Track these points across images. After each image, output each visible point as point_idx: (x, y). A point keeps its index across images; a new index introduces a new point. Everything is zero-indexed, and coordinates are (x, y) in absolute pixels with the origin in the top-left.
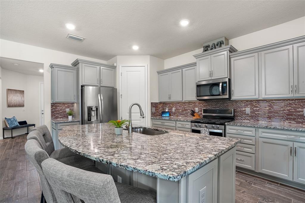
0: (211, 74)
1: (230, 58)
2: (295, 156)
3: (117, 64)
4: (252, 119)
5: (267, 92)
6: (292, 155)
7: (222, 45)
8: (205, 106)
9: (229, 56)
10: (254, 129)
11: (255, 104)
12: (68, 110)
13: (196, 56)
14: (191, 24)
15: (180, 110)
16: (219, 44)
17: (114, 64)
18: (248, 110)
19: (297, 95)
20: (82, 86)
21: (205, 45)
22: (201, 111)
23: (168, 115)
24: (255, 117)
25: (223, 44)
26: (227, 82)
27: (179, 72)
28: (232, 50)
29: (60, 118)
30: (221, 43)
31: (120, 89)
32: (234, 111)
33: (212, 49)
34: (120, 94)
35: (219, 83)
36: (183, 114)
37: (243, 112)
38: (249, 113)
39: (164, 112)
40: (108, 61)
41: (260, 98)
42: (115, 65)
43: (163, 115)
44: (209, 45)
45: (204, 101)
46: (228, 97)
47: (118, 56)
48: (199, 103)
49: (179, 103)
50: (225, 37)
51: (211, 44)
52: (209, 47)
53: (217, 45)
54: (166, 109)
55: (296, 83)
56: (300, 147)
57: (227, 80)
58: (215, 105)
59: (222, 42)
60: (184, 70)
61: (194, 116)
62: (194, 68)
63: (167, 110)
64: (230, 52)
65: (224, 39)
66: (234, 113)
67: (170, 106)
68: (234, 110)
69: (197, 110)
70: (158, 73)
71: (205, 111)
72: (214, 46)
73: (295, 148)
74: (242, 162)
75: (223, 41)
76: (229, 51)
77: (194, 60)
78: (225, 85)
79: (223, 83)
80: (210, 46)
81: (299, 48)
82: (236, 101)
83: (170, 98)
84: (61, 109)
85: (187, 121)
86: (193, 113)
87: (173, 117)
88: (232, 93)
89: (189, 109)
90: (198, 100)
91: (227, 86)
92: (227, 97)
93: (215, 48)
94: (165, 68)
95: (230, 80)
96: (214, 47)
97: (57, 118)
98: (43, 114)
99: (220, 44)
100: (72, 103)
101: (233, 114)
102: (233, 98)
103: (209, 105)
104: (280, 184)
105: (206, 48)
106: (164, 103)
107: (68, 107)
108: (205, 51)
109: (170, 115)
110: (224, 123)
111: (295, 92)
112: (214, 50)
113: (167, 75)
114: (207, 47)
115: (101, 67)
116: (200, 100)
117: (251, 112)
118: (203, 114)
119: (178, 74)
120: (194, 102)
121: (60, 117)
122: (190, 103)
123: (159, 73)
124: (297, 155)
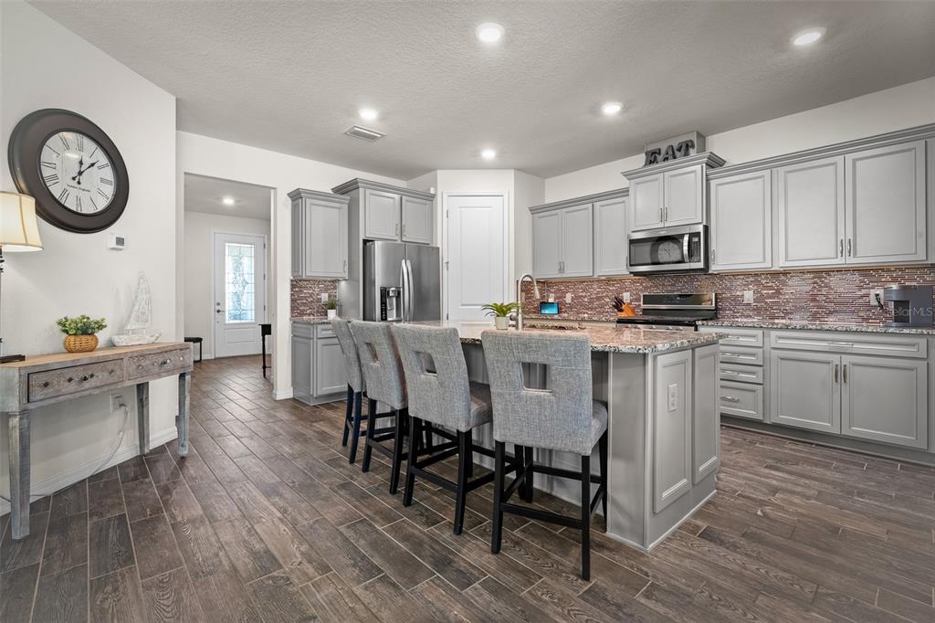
0: (663, 216)
1: (707, 180)
2: (845, 382)
3: (436, 192)
4: (759, 314)
5: (790, 253)
6: (839, 381)
7: (691, 150)
8: (646, 288)
9: (707, 175)
10: (759, 332)
11: (765, 281)
12: (325, 297)
13: (628, 175)
14: (625, 110)
15: (586, 300)
16: (683, 148)
17: (429, 190)
18: (749, 296)
19: (852, 261)
20: (365, 242)
21: (649, 150)
22: (639, 300)
23: (554, 311)
24: (766, 310)
25: (693, 147)
26: (699, 233)
27: (586, 209)
28: (714, 163)
29: (309, 315)
30: (687, 145)
31: (445, 247)
32: (716, 298)
33: (666, 159)
34: (445, 261)
35: (682, 236)
36: (592, 309)
37: (737, 301)
38: (752, 301)
39: (544, 304)
40: (410, 181)
41: (776, 268)
42: (432, 191)
43: (543, 312)
44: (660, 150)
45: (645, 275)
46: (702, 267)
47: (438, 171)
48: (634, 282)
49: (581, 281)
50: (698, 133)
51: (664, 147)
52: (659, 154)
53: (679, 150)
54: (548, 296)
55: (850, 236)
56: (854, 364)
57: (700, 229)
58: (672, 285)
59: (690, 144)
60: (597, 205)
61: (621, 311)
62: (624, 202)
63: (551, 300)
64: (709, 166)
65: (694, 138)
66: (716, 301)
67: (559, 290)
68: (716, 295)
69: (626, 297)
70: (531, 210)
71: (647, 299)
72: (670, 152)
73: (845, 366)
74: (735, 404)
75: (691, 141)
76: (707, 164)
77: (623, 183)
78: (696, 240)
79: (692, 235)
80: (663, 152)
81: (858, 163)
82: (721, 276)
83: (561, 270)
84: (311, 295)
85: (608, 321)
86: (618, 305)
87: (566, 315)
88: (711, 257)
89: (607, 296)
90: (631, 273)
91: (700, 242)
92: (701, 265)
93: (675, 158)
94: (548, 201)
95: (706, 228)
96: (672, 154)
97: (302, 314)
98: (218, 311)
99: (686, 147)
100: (333, 281)
101: (714, 305)
102: (714, 268)
103: (656, 286)
104: (817, 445)
105: (653, 157)
106: (544, 283)
107: (326, 291)
108: (651, 162)
109: (559, 312)
110: (695, 321)
111: (848, 254)
112: (671, 162)
113: (555, 217)
114: (655, 153)
115: (404, 197)
116: (636, 274)
117: (755, 301)
118: (643, 306)
119: (583, 213)
120: (621, 280)
121: (308, 312)
122: (609, 280)
123: (533, 210)
124: (848, 381)
